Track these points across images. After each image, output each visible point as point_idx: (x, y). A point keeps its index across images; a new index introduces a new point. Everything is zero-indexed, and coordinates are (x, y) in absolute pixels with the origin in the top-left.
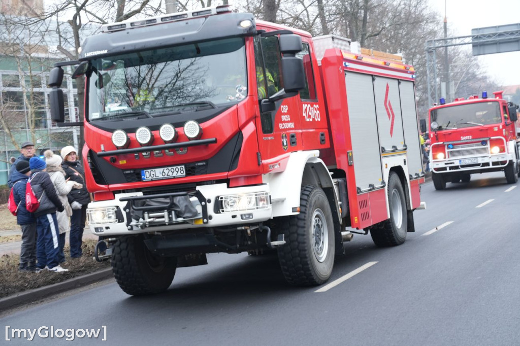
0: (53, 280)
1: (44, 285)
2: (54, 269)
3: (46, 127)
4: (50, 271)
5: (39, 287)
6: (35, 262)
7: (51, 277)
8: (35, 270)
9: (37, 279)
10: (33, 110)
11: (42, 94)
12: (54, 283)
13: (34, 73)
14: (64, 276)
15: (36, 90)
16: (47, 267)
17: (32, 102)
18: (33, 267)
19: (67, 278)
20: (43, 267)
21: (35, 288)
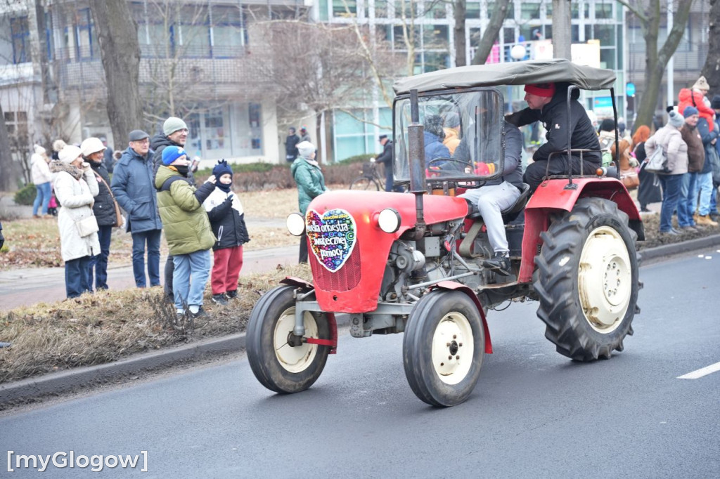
17: (412, 40)
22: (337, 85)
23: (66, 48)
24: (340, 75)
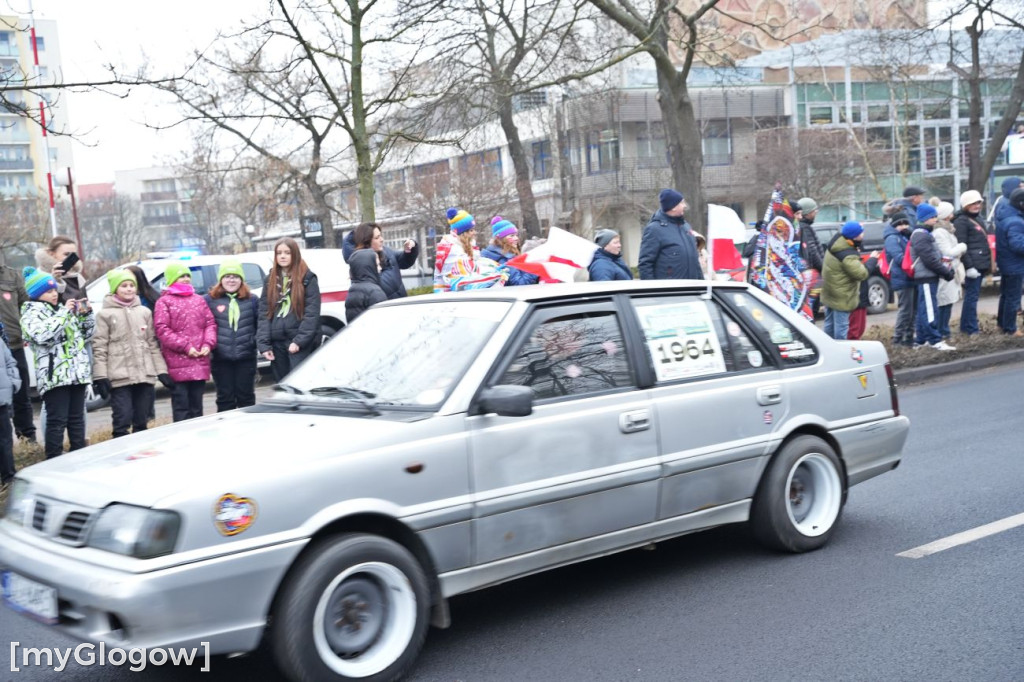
0: (937, 359)
1: (925, 364)
2: (937, 345)
3: (918, 169)
4: (933, 349)
5: (918, 366)
6: (912, 336)
7: (934, 355)
8: (912, 346)
9: (916, 356)
10: (906, 149)
11: (916, 127)
12: (937, 363)
13: (910, 101)
14: (951, 355)
15: (912, 123)
16: (927, 343)
17: (906, 138)
18: (910, 342)
19: (954, 358)
20: (922, 342)
21: (914, 367)
22: (823, 183)
23: (580, 164)
24: (827, 175)
